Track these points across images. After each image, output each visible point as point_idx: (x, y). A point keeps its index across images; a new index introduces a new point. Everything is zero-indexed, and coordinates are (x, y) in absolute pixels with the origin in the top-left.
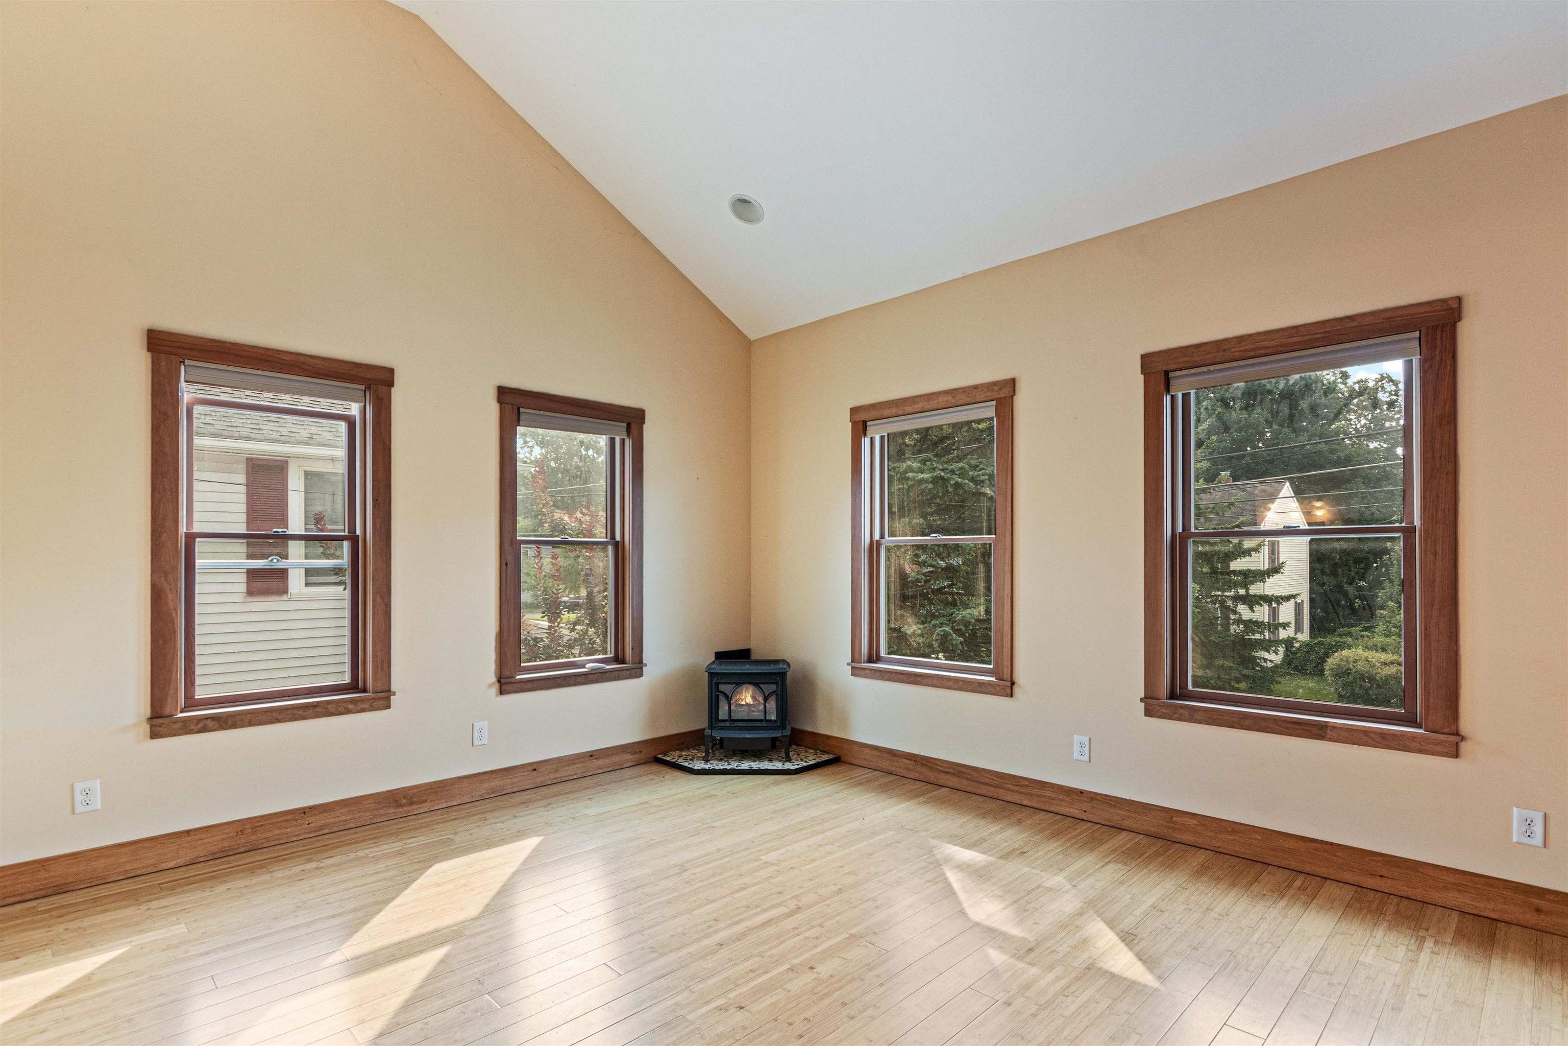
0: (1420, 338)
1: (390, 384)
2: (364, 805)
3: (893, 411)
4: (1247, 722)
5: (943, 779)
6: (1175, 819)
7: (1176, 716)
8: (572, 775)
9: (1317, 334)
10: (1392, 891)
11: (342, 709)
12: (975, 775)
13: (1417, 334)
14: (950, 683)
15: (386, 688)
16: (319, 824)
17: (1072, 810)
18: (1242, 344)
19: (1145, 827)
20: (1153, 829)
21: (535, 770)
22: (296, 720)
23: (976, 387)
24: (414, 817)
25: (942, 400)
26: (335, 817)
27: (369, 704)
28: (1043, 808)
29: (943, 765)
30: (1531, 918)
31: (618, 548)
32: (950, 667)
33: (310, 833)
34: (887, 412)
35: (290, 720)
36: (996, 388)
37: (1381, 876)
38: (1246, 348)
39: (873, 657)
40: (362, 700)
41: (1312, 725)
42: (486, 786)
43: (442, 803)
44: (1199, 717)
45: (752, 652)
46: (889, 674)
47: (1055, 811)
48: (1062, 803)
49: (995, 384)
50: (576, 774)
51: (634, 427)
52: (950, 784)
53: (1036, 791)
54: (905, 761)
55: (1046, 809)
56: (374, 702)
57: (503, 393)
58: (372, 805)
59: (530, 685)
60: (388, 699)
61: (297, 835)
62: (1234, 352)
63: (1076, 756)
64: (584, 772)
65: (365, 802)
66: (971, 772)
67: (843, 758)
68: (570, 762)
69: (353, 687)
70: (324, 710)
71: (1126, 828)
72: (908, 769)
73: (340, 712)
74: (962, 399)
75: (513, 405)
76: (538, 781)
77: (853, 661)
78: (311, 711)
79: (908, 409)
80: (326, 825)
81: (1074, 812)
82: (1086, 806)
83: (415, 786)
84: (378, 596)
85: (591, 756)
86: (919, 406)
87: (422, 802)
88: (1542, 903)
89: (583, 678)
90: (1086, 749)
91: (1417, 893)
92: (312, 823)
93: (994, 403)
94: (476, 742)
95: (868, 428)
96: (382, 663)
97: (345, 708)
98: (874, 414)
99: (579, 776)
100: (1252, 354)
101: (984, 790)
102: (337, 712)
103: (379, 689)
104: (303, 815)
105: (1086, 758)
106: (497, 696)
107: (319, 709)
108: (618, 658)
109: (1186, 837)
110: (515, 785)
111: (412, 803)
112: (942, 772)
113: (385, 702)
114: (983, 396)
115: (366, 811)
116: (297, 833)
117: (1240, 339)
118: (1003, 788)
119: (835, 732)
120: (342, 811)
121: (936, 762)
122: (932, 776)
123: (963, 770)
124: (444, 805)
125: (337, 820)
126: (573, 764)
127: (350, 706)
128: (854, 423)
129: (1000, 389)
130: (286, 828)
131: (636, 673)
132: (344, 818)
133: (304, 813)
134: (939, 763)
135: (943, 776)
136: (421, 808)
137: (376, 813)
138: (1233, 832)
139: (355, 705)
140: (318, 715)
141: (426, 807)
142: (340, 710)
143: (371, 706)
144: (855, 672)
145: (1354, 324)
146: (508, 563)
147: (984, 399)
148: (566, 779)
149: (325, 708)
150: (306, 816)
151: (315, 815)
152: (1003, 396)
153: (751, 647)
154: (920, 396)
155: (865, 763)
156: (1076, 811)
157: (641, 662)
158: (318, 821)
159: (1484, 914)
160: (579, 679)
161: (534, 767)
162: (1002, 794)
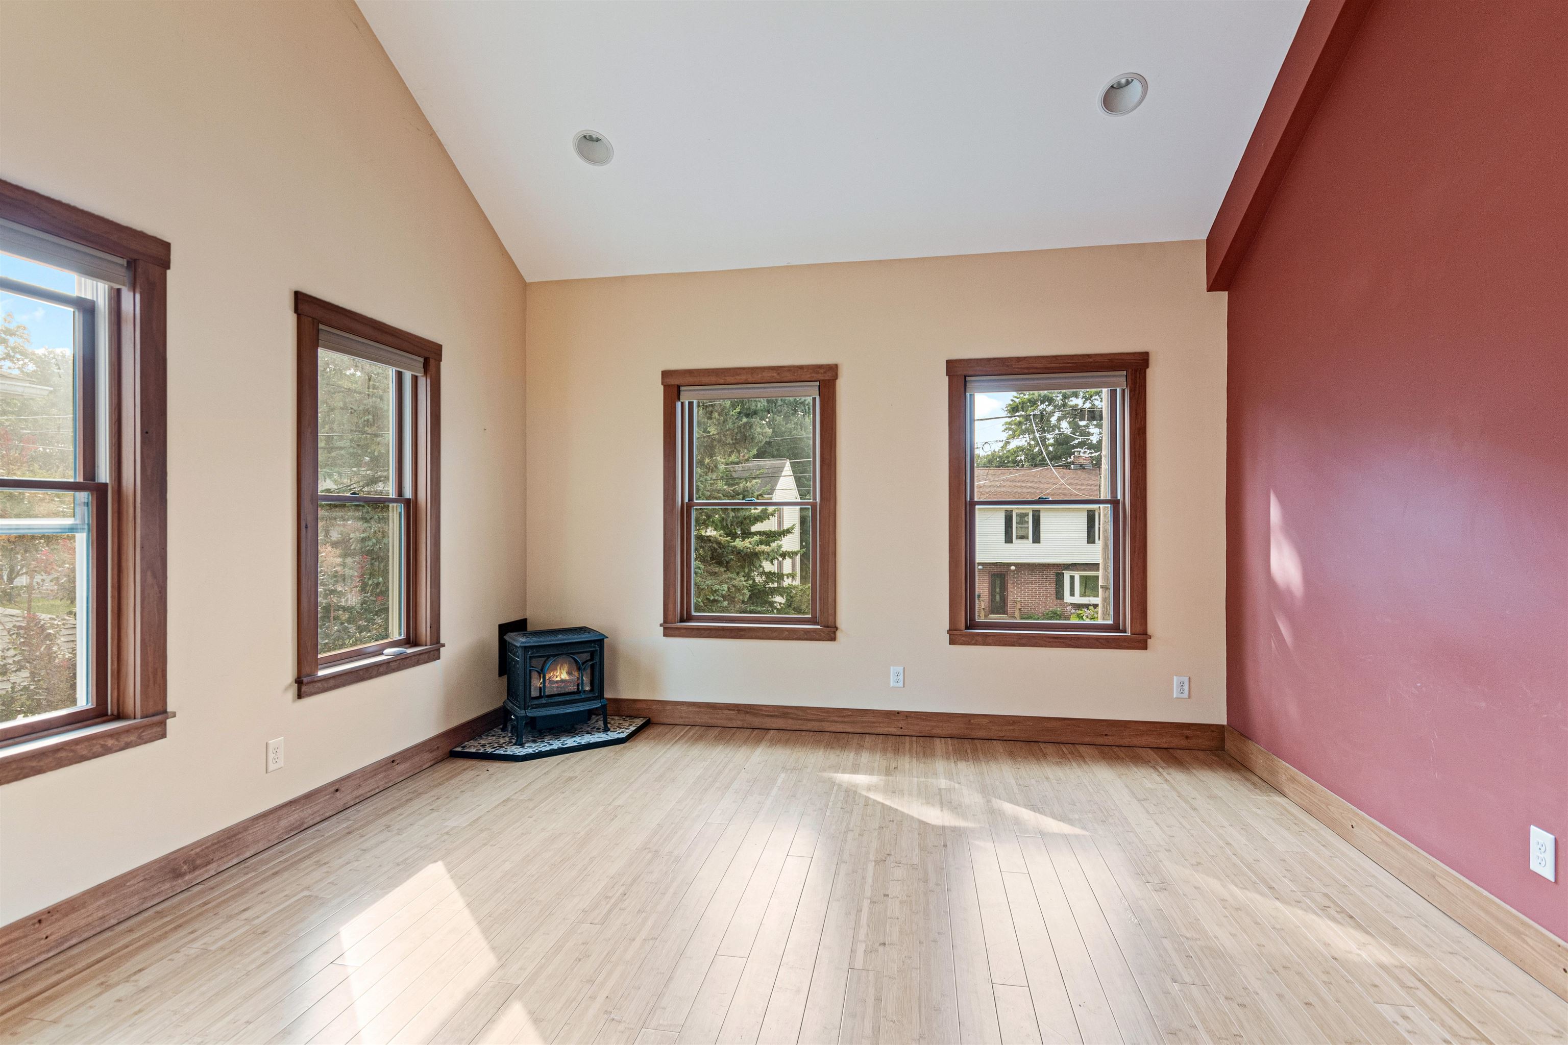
0: (1126, 376)
1: (166, 264)
2: (130, 887)
3: (713, 379)
4: (1024, 641)
5: (768, 722)
6: (972, 721)
7: (973, 642)
8: (375, 789)
9: (1069, 363)
10: (1112, 743)
11: (97, 749)
12: (801, 713)
13: (1125, 373)
14: (775, 634)
15: (160, 708)
16: (62, 933)
17: (890, 729)
18: (1020, 363)
19: (950, 732)
20: (955, 732)
21: (337, 790)
22: (26, 776)
23: (801, 367)
24: (200, 887)
25: (767, 375)
26: (88, 916)
27: (137, 735)
28: (866, 732)
29: (768, 709)
30: (1184, 743)
31: (411, 507)
32: (776, 620)
33: (48, 951)
34: (705, 380)
35: (16, 779)
36: (822, 371)
37: (1106, 735)
38: (1023, 366)
39: (686, 617)
40: (127, 731)
41: (1063, 638)
42: (284, 823)
43: (233, 858)
44: (990, 641)
45: (528, 621)
46: (708, 632)
47: (876, 732)
48: (881, 725)
49: (820, 367)
50: (378, 787)
51: (432, 362)
52: (774, 726)
53: (859, 719)
54: (726, 712)
55: (868, 732)
56: (143, 732)
57: (301, 301)
58: (141, 884)
59: (332, 682)
60: (163, 724)
61: (27, 961)
62: (1014, 368)
63: (892, 684)
64: (386, 783)
65: (131, 882)
66: (796, 712)
67: (654, 720)
68: (372, 774)
69: (98, 714)
70: (71, 754)
71: (935, 735)
72: (731, 719)
73: (93, 753)
74: (787, 377)
75: (313, 318)
76: (340, 804)
77: (665, 622)
78: (50, 759)
79: (730, 379)
80: (73, 933)
81: (892, 730)
82: (902, 724)
83: (198, 841)
84: (149, 573)
85: (393, 762)
86: (743, 378)
87: (208, 863)
88: (1186, 732)
89: (385, 666)
90: (901, 677)
91: (1125, 742)
92: (52, 934)
93: (818, 383)
94: (272, 767)
95: (682, 393)
96: (155, 670)
97: (102, 746)
98: (690, 380)
99: (381, 788)
100: (1026, 371)
101: (810, 725)
102: (90, 755)
103: (151, 711)
104: (37, 926)
105: (901, 684)
106: (294, 701)
107: (63, 754)
108: (411, 640)
109: (981, 734)
110: (316, 815)
111: (195, 868)
112: (767, 716)
113: (159, 729)
114: (809, 376)
115: (133, 894)
116: (28, 957)
117: (1019, 359)
118: (828, 721)
119: (642, 694)
120: (98, 903)
121: (761, 708)
122: (757, 721)
123: (790, 711)
124: (235, 861)
125: (90, 919)
126: (375, 775)
127: (110, 742)
128: (667, 388)
129: (825, 372)
130: (9, 954)
131: (434, 655)
132: (100, 914)
133: (40, 921)
134: (764, 708)
135: (767, 720)
136: (207, 871)
137: (146, 894)
138: (1014, 723)
139: (117, 740)
140: (60, 764)
141: (212, 869)
142: (95, 749)
143: (140, 737)
144: (669, 631)
145: (1091, 360)
146: (308, 526)
147: (809, 379)
148: (369, 795)
149: (72, 751)
150: (43, 925)
151: (58, 920)
152: (827, 378)
153: (527, 617)
154: (744, 369)
155: (681, 721)
156: (894, 729)
157: (438, 641)
158: (55, 930)
159: (1161, 746)
160: (381, 669)
161: (335, 787)
162: (827, 726)
